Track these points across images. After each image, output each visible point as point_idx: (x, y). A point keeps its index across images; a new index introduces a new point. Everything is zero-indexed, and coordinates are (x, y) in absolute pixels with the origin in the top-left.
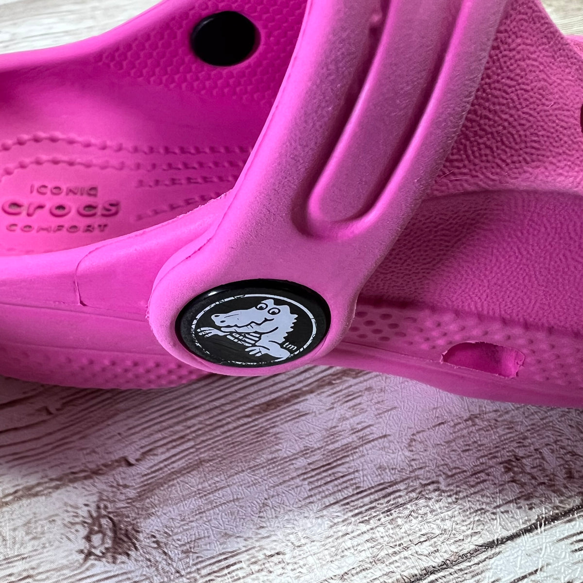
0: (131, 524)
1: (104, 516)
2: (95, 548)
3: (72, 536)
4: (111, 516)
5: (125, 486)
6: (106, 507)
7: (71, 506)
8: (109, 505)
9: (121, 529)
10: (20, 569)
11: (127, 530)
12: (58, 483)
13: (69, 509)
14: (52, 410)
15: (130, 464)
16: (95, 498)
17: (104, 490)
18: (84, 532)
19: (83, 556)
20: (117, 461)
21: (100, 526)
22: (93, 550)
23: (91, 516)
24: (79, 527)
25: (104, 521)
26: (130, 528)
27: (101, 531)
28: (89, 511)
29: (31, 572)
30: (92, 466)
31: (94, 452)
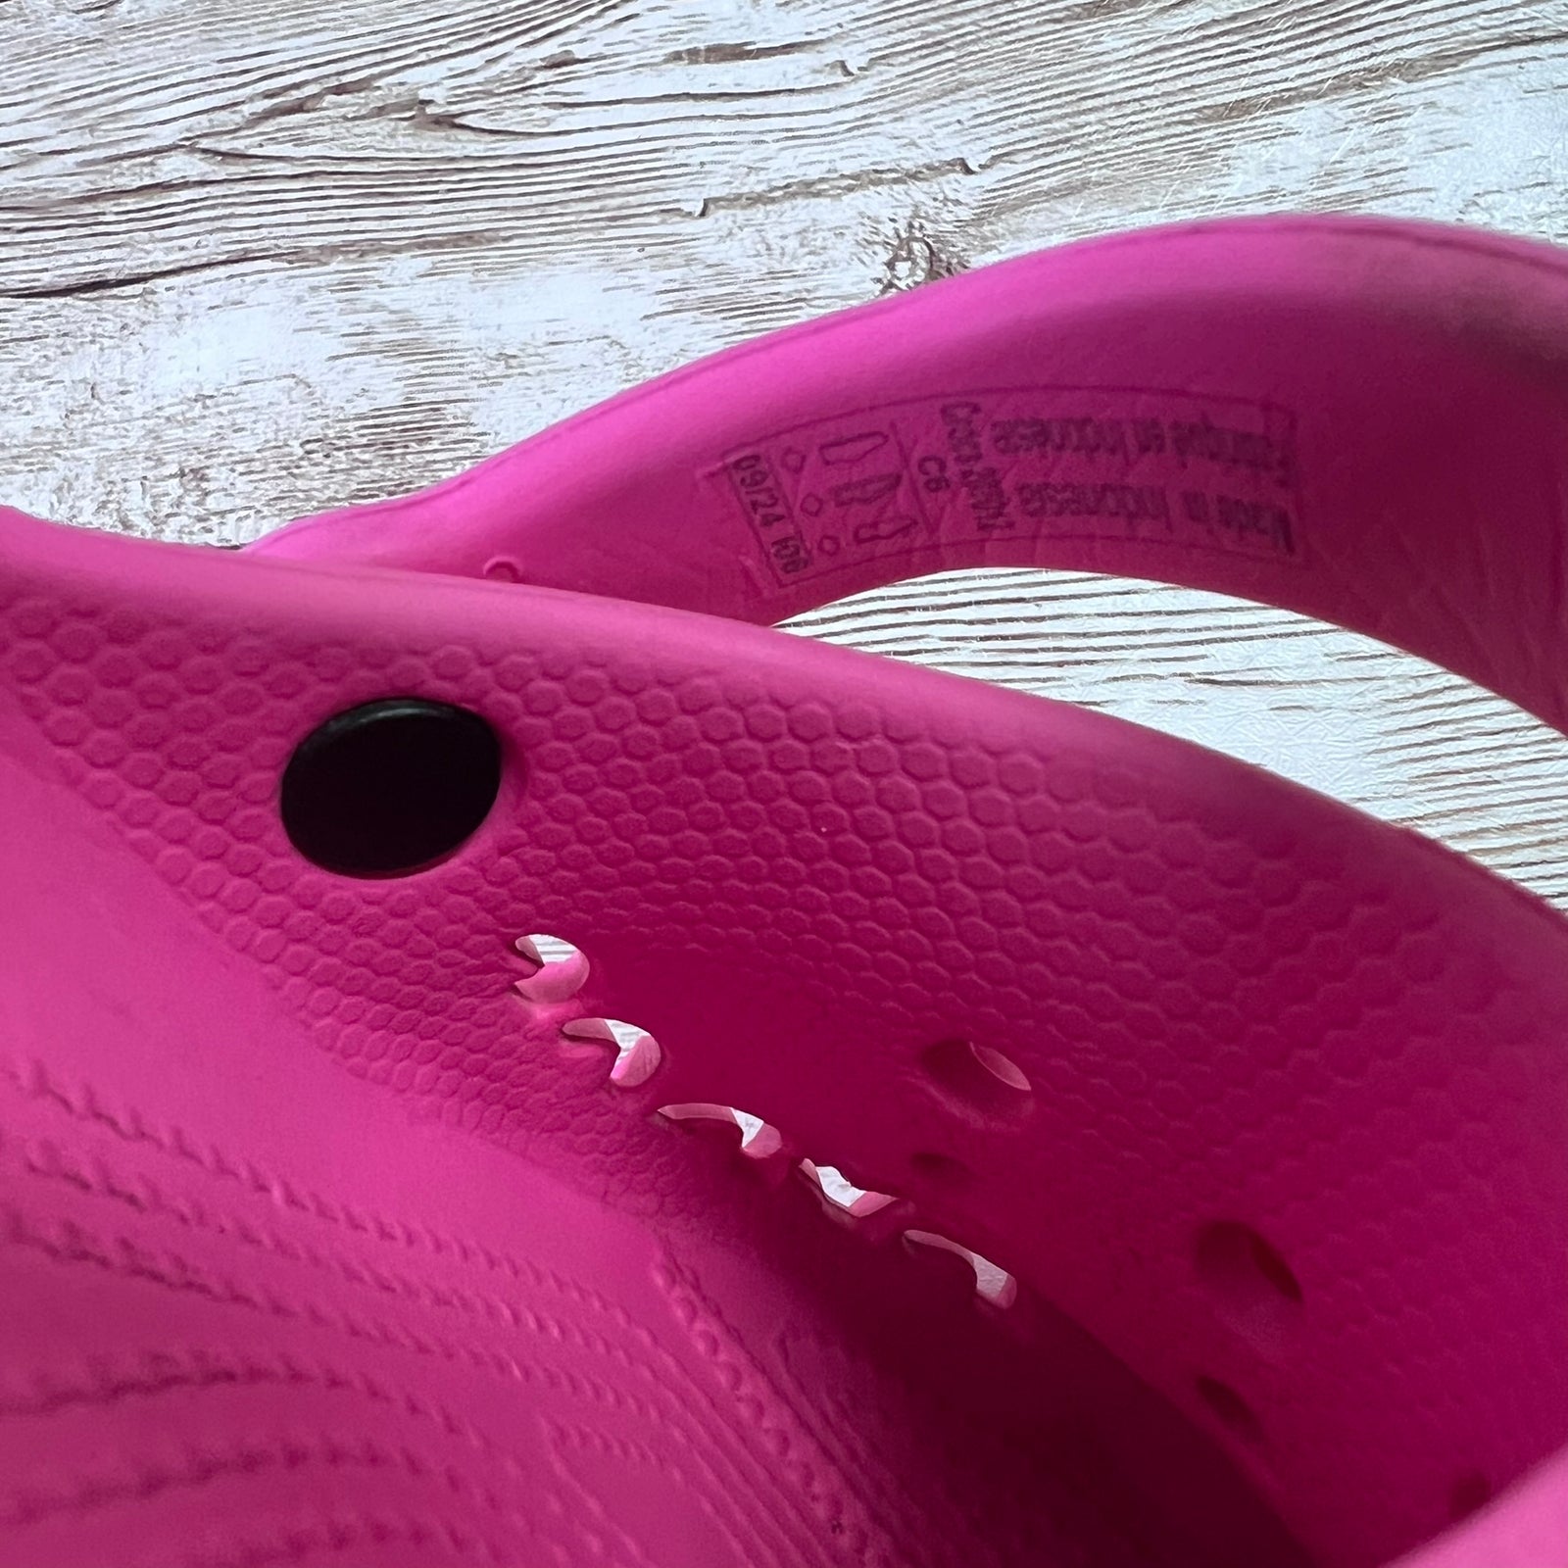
0: (959, 257)
1: (917, 240)
2: (899, 279)
3: (866, 258)
4: (929, 241)
5: (957, 202)
6: (922, 227)
7: (869, 218)
8: (927, 225)
9: (941, 261)
10: (792, 288)
11: (950, 264)
12: (854, 182)
13: (866, 221)
14: (852, 67)
15: (968, 171)
16: (908, 212)
17: (924, 203)
18: (885, 256)
19: (880, 287)
20: (949, 163)
21: (910, 251)
22: (896, 282)
23: (899, 236)
24: (878, 248)
25: (916, 246)
26: (955, 261)
27: (910, 257)
28: (896, 230)
29: (805, 295)
30: (907, 165)
31: (913, 144)
